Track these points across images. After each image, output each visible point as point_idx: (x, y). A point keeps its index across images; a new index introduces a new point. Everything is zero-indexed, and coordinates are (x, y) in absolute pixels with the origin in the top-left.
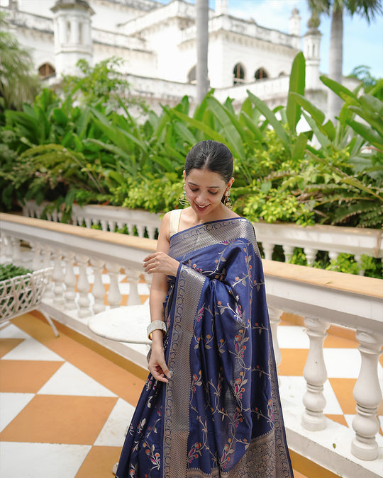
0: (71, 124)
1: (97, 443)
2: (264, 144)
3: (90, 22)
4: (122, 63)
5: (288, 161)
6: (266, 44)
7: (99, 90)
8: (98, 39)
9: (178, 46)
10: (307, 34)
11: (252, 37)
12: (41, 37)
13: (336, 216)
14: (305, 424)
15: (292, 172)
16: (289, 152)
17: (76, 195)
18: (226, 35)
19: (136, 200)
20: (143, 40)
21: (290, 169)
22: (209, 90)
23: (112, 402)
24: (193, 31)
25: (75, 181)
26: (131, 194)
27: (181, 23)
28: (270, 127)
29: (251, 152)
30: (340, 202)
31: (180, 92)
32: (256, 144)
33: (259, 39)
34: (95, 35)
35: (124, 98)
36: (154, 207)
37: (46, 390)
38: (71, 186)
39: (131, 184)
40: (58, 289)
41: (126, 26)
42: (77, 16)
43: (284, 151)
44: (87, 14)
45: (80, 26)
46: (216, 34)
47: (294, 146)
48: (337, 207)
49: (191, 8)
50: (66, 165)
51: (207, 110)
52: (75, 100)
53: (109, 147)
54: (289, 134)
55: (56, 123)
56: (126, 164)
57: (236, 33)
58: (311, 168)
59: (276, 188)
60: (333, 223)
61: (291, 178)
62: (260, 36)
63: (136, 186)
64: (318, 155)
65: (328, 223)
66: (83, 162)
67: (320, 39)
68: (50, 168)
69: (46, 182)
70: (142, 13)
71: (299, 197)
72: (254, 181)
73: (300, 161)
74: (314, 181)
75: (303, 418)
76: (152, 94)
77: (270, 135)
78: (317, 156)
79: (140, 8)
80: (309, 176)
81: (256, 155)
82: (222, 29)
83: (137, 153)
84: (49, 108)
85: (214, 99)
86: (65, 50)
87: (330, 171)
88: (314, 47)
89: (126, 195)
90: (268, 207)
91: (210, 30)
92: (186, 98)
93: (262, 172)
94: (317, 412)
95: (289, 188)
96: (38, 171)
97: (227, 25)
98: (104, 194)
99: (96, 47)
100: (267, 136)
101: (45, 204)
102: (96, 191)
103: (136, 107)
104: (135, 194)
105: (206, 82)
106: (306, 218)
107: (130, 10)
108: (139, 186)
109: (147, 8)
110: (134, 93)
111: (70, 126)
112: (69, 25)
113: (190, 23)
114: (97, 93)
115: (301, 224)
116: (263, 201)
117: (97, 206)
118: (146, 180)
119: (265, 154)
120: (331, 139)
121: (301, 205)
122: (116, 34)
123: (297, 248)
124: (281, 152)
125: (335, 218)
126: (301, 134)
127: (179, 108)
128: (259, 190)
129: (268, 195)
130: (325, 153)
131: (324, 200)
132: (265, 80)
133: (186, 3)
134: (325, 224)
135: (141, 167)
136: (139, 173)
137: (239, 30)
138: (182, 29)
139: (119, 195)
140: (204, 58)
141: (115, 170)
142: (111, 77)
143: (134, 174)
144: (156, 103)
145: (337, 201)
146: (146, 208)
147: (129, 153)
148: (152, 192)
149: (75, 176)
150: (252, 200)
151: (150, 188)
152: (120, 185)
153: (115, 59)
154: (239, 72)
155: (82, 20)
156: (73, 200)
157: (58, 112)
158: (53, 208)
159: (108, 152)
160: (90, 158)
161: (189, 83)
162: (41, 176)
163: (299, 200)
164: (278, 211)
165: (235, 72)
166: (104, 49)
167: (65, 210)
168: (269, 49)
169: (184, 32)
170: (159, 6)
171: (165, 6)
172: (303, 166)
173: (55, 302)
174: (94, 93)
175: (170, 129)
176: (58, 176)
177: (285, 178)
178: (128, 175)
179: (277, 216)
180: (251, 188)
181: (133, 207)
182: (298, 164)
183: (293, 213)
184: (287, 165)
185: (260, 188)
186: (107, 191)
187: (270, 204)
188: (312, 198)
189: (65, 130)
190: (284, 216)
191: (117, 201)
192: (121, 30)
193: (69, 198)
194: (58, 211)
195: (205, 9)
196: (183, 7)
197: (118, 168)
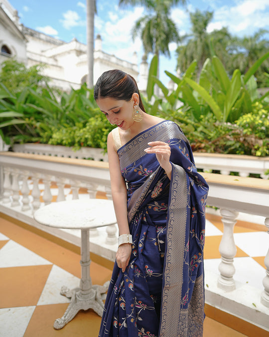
8: (31, 57)
10: (141, 64)
19: (58, 139)
20: (56, 60)
23: (49, 268)
27: (77, 53)
33: (117, 64)
36: (69, 143)
39: (53, 131)
41: (46, 52)
49: (83, 46)
53: (40, 109)
56: (50, 120)
57: (106, 60)
63: (57, 131)
70: (55, 46)
79: (54, 43)
82: (99, 58)
83: (57, 114)
89: (51, 137)
97: (101, 56)
98: (36, 137)
99: (29, 61)
102: (32, 135)
104: (56, 136)
107: (49, 44)
108: (59, 131)
109: (58, 44)
113: (82, 53)
117: (32, 144)
118: (63, 128)
122: (41, 55)
133: (80, 43)
135: (60, 121)
136: (58, 125)
137: (108, 59)
138: (78, 56)
139: (47, 137)
141: (43, 123)
143: (56, 125)
146: (64, 144)
147: (52, 112)
148: (67, 134)
151: (66, 132)
152: (47, 131)
159: (39, 113)
160: (27, 116)
175: (78, 99)
178: (52, 126)
181: (55, 144)
186: (38, 135)
191: (44, 140)
195: (92, 50)
196: (78, 45)
197: (45, 122)
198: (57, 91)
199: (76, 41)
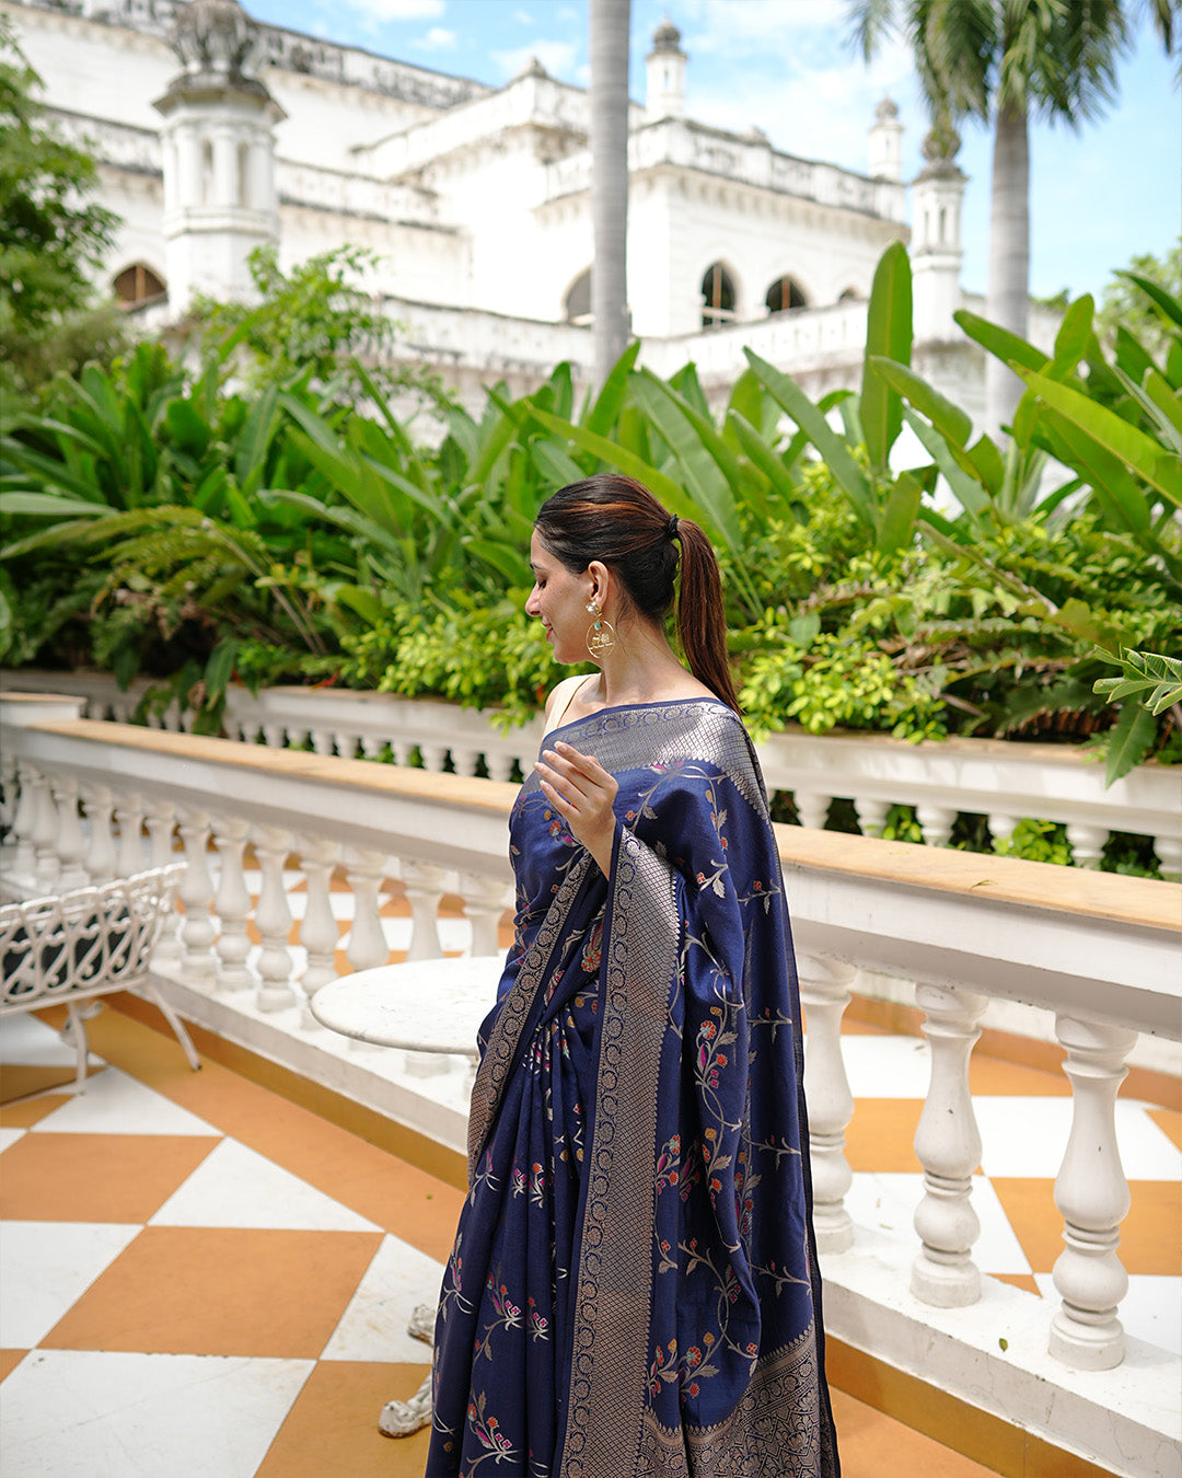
0: (221, 446)
1: (329, 1354)
2: (797, 505)
3: (274, 140)
4: (374, 263)
5: (868, 555)
6: (800, 205)
7: (300, 346)
8: (295, 192)
9: (535, 211)
10: (923, 178)
11: (759, 187)
12: (124, 187)
13: (1008, 711)
14: (922, 1289)
15: (880, 585)
16: (872, 527)
17: (238, 656)
18: (681, 179)
19: (422, 669)
20: (429, 195)
21: (873, 577)
22: (631, 342)
24: (581, 166)
25: (231, 615)
26: (405, 651)
27: (542, 145)
28: (814, 454)
29: (764, 530)
30: (1018, 672)
31: (548, 351)
32: (775, 505)
33: (779, 191)
34: (285, 181)
35: (378, 370)
36: (475, 689)
37: (174, 1215)
38: (222, 630)
39: (404, 624)
40: (198, 930)
41: (377, 154)
42: (231, 124)
43: (854, 525)
44: (264, 120)
45: (242, 154)
46: (650, 176)
47: (883, 510)
48: (1012, 687)
49: (573, 99)
50: (206, 569)
51: (629, 405)
52: (232, 374)
53: (340, 515)
54: (868, 476)
55: (174, 443)
56: (387, 565)
57: (710, 173)
58: (934, 573)
59: (835, 634)
60: (999, 734)
61: (877, 603)
62: (779, 181)
63: (420, 629)
64: (954, 536)
65: (985, 732)
66: (260, 560)
67: (961, 193)
68: (160, 577)
69: (147, 618)
70: (426, 115)
71: (900, 659)
72: (770, 613)
73: (901, 552)
74: (941, 609)
75: (915, 1273)
76: (457, 355)
77: (814, 478)
78: (950, 540)
79: (419, 98)
80: (929, 595)
81: (773, 538)
82: (668, 162)
83: (421, 533)
84: (152, 399)
85: (643, 372)
86: (195, 224)
87: (988, 581)
88: (943, 214)
89: (390, 657)
90: (811, 688)
91: (633, 164)
92: (564, 369)
93: (792, 586)
94: (955, 1253)
95: (870, 632)
96: (124, 585)
97: (682, 149)
98: (322, 656)
99: (289, 214)
100: (807, 480)
101: (144, 685)
102: (300, 645)
103: (414, 394)
104: (417, 651)
105: (620, 320)
106: (922, 717)
107: (390, 105)
108: (428, 629)
109: (439, 99)
110: (402, 352)
111: (215, 452)
112: (208, 152)
113: (570, 144)
114: (294, 355)
115: (905, 737)
116: (796, 670)
117: (304, 690)
118: (449, 611)
119: (799, 533)
120: (992, 488)
121: (907, 681)
122: (349, 176)
123: (895, 806)
124: (847, 529)
125: (1005, 718)
126: (902, 474)
127: (542, 398)
128: (781, 637)
129: (810, 652)
130: (975, 532)
131: (972, 665)
132: (798, 314)
133: (559, 85)
134: (976, 735)
135: (435, 574)
136: (428, 592)
137: (718, 164)
138: (547, 162)
139: (369, 657)
140: (615, 249)
141: (354, 581)
142: (338, 304)
143: (416, 593)
144: (468, 381)
145: (1012, 668)
146: (451, 694)
147: (398, 532)
148: (467, 646)
149: (233, 600)
150: (763, 665)
151: (463, 632)
152: (373, 628)
153: (351, 252)
154: (719, 290)
155: (246, 135)
156: (228, 674)
157: (182, 411)
158: (167, 698)
159: (332, 529)
160: (279, 546)
161: (569, 324)
162: (134, 601)
163: (901, 667)
164: (841, 698)
165: (707, 289)
166: (312, 220)
167: (205, 701)
168: (808, 220)
169: (552, 169)
170: (476, 91)
171: (496, 92)
172: (911, 569)
173: (186, 968)
174: (286, 354)
175: (520, 463)
176: (183, 603)
177: (860, 602)
178: (395, 595)
179: (838, 713)
180: (762, 632)
181: (411, 692)
182: (896, 562)
183: (883, 704)
184: (865, 566)
185: (787, 633)
186: (331, 645)
187: (817, 678)
188: (938, 660)
189: (201, 466)
190: (857, 714)
191: (361, 673)
192: (362, 165)
193: (217, 667)
194: (184, 706)
195: (617, 105)
196: (549, 95)
197: (365, 575)
198: (431, 390)
199: (539, 74)
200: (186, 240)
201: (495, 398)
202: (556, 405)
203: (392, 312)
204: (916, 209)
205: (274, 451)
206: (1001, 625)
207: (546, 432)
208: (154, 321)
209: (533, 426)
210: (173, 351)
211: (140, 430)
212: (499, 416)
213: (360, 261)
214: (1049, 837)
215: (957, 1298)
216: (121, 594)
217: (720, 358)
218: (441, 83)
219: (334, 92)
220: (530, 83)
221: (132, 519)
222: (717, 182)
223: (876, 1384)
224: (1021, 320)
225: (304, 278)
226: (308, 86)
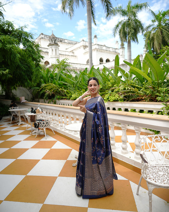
2: (109, 80)
3: (59, 49)
5: (116, 84)
7: (62, 68)
8: (61, 53)
9: (83, 54)
10: (120, 48)
11: (105, 50)
12: (45, 54)
14: (122, 152)
15: (117, 87)
16: (116, 82)
17: (57, 97)
18: (97, 50)
20: (73, 53)
22: (93, 66)
23: (71, 150)
24: (88, 49)
26: (72, 96)
27: (84, 47)
28: (110, 75)
29: (105, 82)
31: (84, 67)
32: (107, 80)
34: (60, 52)
35: (69, 70)
37: (53, 148)
38: (56, 95)
39: (72, 93)
40: (54, 122)
42: (55, 47)
44: (58, 47)
45: (56, 50)
46: (94, 50)
47: (117, 80)
49: (87, 43)
50: (54, 89)
51: (93, 71)
52: (55, 71)
53: (66, 83)
54: (116, 77)
55: (50, 77)
56: (71, 88)
59: (113, 92)
60: (129, 101)
61: (117, 89)
62: (107, 49)
63: (74, 94)
64: (124, 82)
66: (59, 88)
67: (124, 49)
68: (50, 90)
69: (49, 94)
70: (73, 45)
71: (119, 94)
74: (123, 89)
76: (76, 68)
81: (107, 83)
83: (74, 85)
84: (48, 73)
85: (94, 68)
86: (52, 57)
87: (127, 86)
88: (123, 52)
89: (71, 96)
90: (111, 97)
91: (92, 49)
92: (86, 68)
93: (109, 88)
94: (125, 149)
95: (116, 92)
96: (46, 91)
97: (97, 47)
99: (60, 55)
100: (110, 78)
101: (49, 100)
102: (63, 96)
103: (73, 72)
104: (74, 96)
105: (92, 64)
106: (121, 100)
107: (69, 44)
109: (74, 44)
110: (71, 68)
111: (54, 78)
112: (53, 50)
113: (86, 47)
115: (120, 102)
116: (109, 96)
117: (63, 100)
118: (76, 92)
119: (109, 83)
120: (127, 78)
121: (120, 96)
122: (66, 51)
123: (119, 108)
124: (114, 82)
125: (129, 99)
126: (119, 77)
127: (84, 71)
128: (108, 93)
129: (110, 94)
130: (126, 82)
131: (126, 94)
132: (109, 62)
133: (85, 41)
134: (127, 101)
135: (75, 88)
136: (74, 90)
137: (101, 48)
138: (84, 49)
139: (69, 96)
140: (91, 57)
141: (68, 89)
142: (65, 64)
144: (78, 70)
145: (130, 95)
147: (71, 85)
148: (78, 95)
149: (57, 92)
150: (106, 95)
151: (78, 94)
152: (69, 94)
154: (101, 60)
155: (56, 48)
157: (51, 74)
158: (51, 101)
159: (65, 85)
160: (61, 86)
161: (87, 64)
164: (113, 98)
165: (100, 60)
166: (63, 56)
167: (54, 101)
168: (109, 53)
170: (77, 43)
171: (79, 43)
172: (120, 86)
173: (53, 126)
175: (83, 78)
176: (52, 92)
177: (115, 89)
178: (71, 91)
179: (113, 100)
180: (106, 92)
181: (73, 99)
182: (118, 85)
183: (118, 99)
184: (115, 86)
186: (66, 96)
188: (123, 94)
190: (115, 100)
191: (69, 98)
192: (67, 50)
193: (55, 98)
194: (52, 102)
195: (91, 43)
196: (84, 42)
197: (69, 89)
198: (74, 71)
199: (83, 41)
200: (51, 58)
201: (80, 72)
202: (86, 72)
203: (70, 64)
204: (120, 51)
205: (60, 78)
206: (129, 90)
207: (85, 74)
208: (48, 66)
209: (84, 74)
210: (50, 69)
211: (47, 76)
212: (81, 73)
213: (67, 59)
214: (134, 111)
215: (126, 153)
216: (46, 92)
217: (101, 67)
218: (74, 42)
219: (64, 44)
220: (82, 41)
221: (47, 85)
222: (101, 50)
223: (118, 161)
224: (131, 62)
225: (62, 61)
226: (62, 43)
